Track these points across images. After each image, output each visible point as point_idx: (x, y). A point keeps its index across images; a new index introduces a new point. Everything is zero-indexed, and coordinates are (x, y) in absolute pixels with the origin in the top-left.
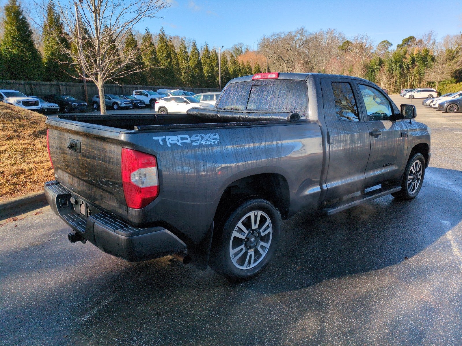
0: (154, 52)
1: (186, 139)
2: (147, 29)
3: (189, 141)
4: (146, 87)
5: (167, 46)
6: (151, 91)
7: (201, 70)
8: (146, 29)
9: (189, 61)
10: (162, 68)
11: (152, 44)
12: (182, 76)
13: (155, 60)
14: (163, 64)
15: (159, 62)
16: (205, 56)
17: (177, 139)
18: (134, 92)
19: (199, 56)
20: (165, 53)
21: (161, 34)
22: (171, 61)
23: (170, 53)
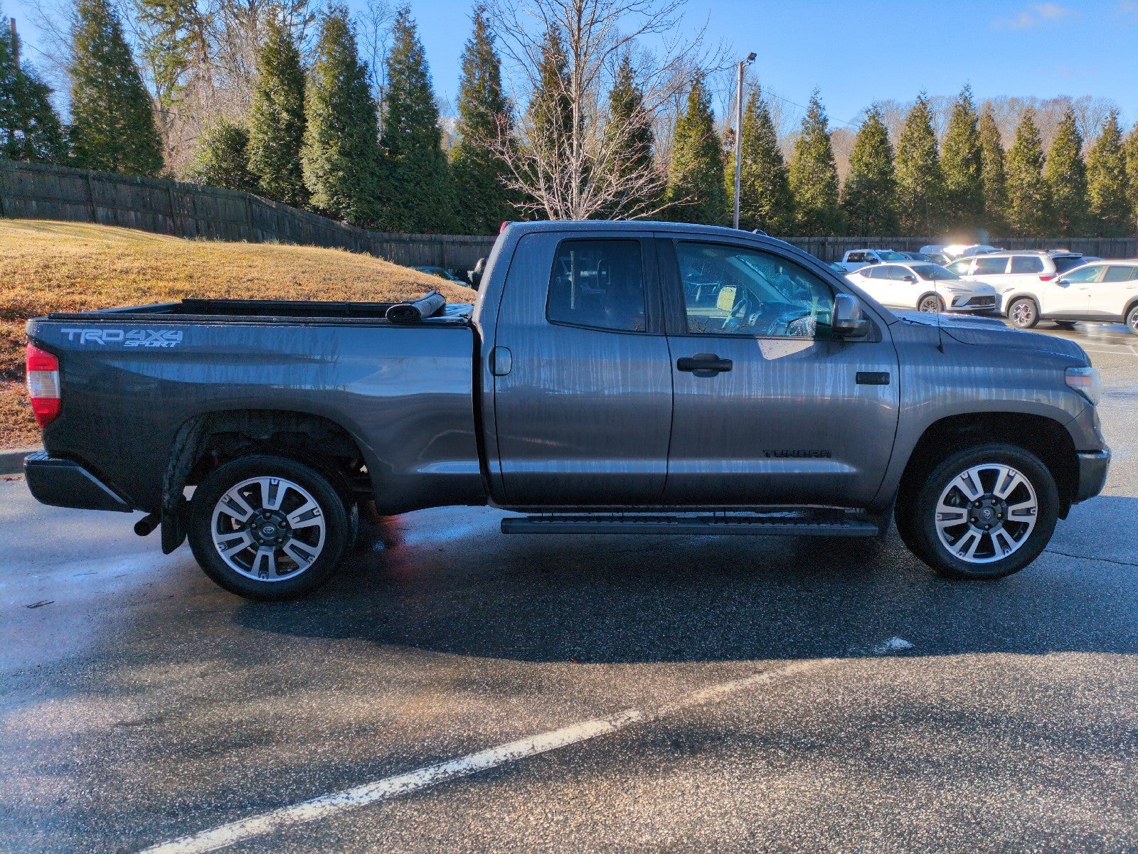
0: (932, 153)
1: (117, 335)
2: (923, 98)
3: (121, 338)
4: (892, 241)
5: (973, 131)
6: (891, 250)
7: (1081, 187)
8: (919, 97)
9: (1041, 166)
10: (950, 191)
11: (929, 132)
12: (1014, 207)
13: (931, 169)
14: (955, 179)
15: (940, 177)
16: (1103, 147)
17: (100, 334)
18: (848, 254)
19: (1078, 149)
20: (965, 151)
21: (961, 102)
22: (979, 170)
23: (980, 150)
